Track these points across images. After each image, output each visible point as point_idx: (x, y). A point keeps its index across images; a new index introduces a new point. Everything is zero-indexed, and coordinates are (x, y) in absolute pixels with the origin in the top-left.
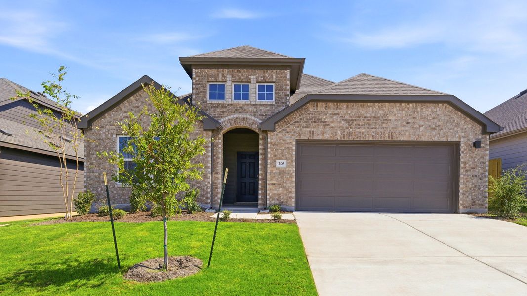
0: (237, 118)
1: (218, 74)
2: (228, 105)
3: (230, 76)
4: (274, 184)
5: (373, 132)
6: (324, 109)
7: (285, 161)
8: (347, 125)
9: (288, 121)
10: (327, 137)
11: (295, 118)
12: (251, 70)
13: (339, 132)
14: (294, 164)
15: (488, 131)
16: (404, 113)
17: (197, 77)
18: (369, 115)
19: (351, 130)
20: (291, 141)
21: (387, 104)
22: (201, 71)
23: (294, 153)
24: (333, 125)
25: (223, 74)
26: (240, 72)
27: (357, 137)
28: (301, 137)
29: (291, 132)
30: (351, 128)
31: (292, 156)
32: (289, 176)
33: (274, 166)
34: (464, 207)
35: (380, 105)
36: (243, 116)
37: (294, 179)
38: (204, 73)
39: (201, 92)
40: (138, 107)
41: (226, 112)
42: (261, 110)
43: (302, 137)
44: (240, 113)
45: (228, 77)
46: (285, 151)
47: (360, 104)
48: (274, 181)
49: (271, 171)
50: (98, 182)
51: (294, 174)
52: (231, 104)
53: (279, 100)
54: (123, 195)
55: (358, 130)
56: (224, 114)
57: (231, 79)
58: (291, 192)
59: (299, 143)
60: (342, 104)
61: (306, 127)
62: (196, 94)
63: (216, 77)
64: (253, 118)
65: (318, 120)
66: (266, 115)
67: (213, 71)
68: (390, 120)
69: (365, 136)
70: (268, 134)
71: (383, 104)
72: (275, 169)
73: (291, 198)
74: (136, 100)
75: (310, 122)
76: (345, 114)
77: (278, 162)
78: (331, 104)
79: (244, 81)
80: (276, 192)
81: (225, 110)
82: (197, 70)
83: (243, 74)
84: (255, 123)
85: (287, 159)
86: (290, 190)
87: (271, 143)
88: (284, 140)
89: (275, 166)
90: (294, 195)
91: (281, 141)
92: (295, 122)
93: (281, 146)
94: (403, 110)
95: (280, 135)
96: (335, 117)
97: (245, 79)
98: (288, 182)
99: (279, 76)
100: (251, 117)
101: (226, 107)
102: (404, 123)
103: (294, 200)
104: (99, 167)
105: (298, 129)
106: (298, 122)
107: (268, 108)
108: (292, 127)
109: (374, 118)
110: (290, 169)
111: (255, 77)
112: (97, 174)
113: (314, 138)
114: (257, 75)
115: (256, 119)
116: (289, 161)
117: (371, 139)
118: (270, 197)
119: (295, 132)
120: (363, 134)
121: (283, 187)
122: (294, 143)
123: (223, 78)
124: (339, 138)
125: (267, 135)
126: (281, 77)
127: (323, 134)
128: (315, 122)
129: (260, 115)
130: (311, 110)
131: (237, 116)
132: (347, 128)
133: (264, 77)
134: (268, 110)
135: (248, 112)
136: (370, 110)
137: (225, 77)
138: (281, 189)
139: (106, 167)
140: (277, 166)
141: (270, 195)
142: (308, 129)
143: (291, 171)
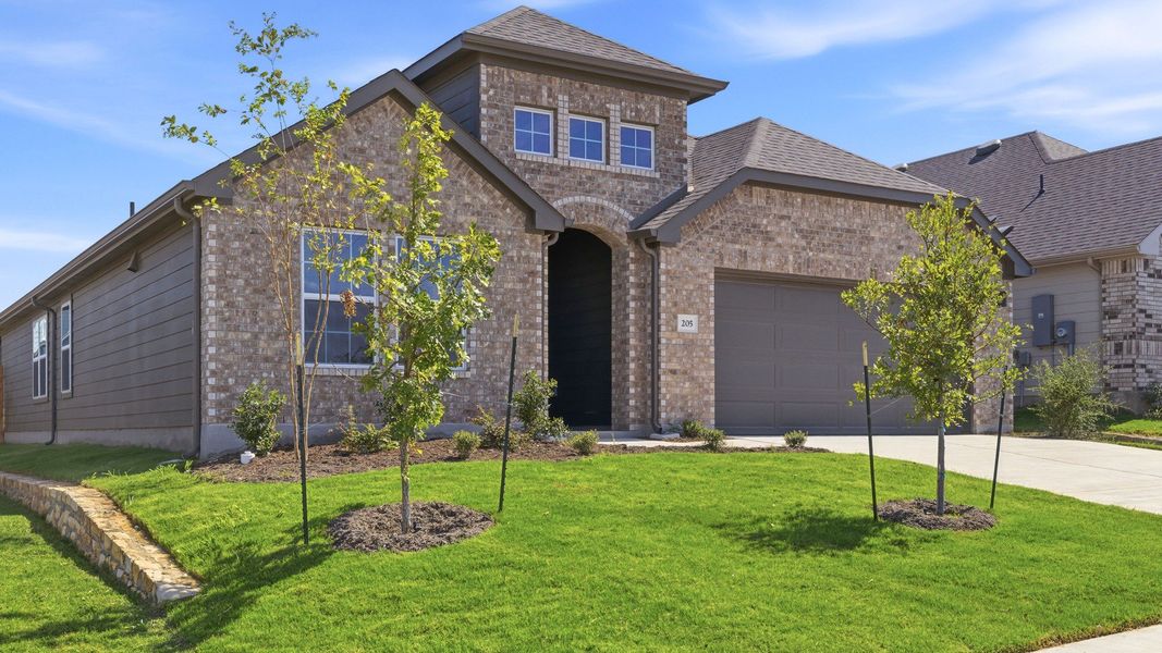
0: (581, 205)
1: (539, 88)
2: (563, 168)
3: (566, 98)
4: (674, 372)
5: (847, 262)
6: (762, 202)
7: (693, 318)
8: (803, 243)
9: (699, 224)
10: (771, 266)
11: (712, 218)
12: (609, 89)
13: (791, 258)
14: (712, 324)
15: (1016, 274)
16: (893, 225)
17: (492, 86)
18: (838, 225)
19: (811, 254)
20: (706, 271)
21: (867, 204)
22: (501, 74)
23: (712, 300)
24: (779, 240)
25: (550, 89)
26: (586, 89)
27: (822, 271)
28: (725, 262)
29: (704, 250)
30: (811, 250)
31: (707, 304)
32: (702, 354)
33: (675, 329)
34: (983, 422)
35: (856, 203)
36: (594, 200)
37: (713, 361)
38: (507, 79)
39: (501, 127)
40: (362, 151)
41: (559, 187)
42: (632, 189)
43: (727, 264)
44: (588, 192)
45: (560, 97)
46: (695, 294)
47: (824, 198)
48: (674, 365)
49: (668, 339)
51: (712, 349)
52: (569, 168)
53: (667, 171)
55: (822, 255)
56: (553, 192)
57: (567, 105)
58: (707, 392)
59: (722, 275)
60: (794, 194)
61: (733, 242)
62: (489, 133)
63: (535, 94)
64: (616, 208)
65: (754, 226)
66: (642, 203)
67: (527, 78)
68: (873, 238)
69: (835, 269)
70: (663, 253)
71: (861, 202)
72: (675, 335)
73: (707, 404)
74: (358, 132)
75: (739, 230)
76: (800, 219)
77: (681, 317)
78: (775, 193)
79: (597, 113)
80: (677, 391)
81: (555, 180)
82: (490, 70)
83: (592, 97)
84: (620, 220)
85: (698, 313)
86: (705, 386)
87: (667, 272)
88: (692, 269)
89: (676, 327)
90: (713, 398)
91: (687, 269)
92: (713, 228)
93: (687, 282)
94: (891, 220)
95: (684, 255)
96: (783, 224)
97: (597, 109)
98: (702, 366)
99: (667, 112)
100: (611, 205)
101: (557, 174)
102: (894, 248)
103: (713, 410)
105: (718, 244)
106: (717, 227)
107: (646, 187)
108: (706, 238)
109: (848, 231)
110: (705, 336)
111: (618, 107)
113: (749, 268)
114: (623, 104)
115: (622, 211)
116: (702, 318)
117: (843, 276)
118: (669, 403)
119: (713, 251)
120: (830, 264)
121: (693, 379)
122: (712, 276)
123: (551, 100)
124: (791, 272)
125: (658, 255)
126: (671, 116)
127: (764, 259)
128: (748, 231)
129: (630, 202)
130: (741, 202)
131: (583, 198)
132: (804, 249)
133: (638, 111)
134: (646, 192)
135: (604, 193)
136: (841, 214)
137: (556, 98)
138: (687, 384)
139: (275, 314)
140: (680, 328)
141: (668, 397)
142: (737, 247)
143: (705, 340)
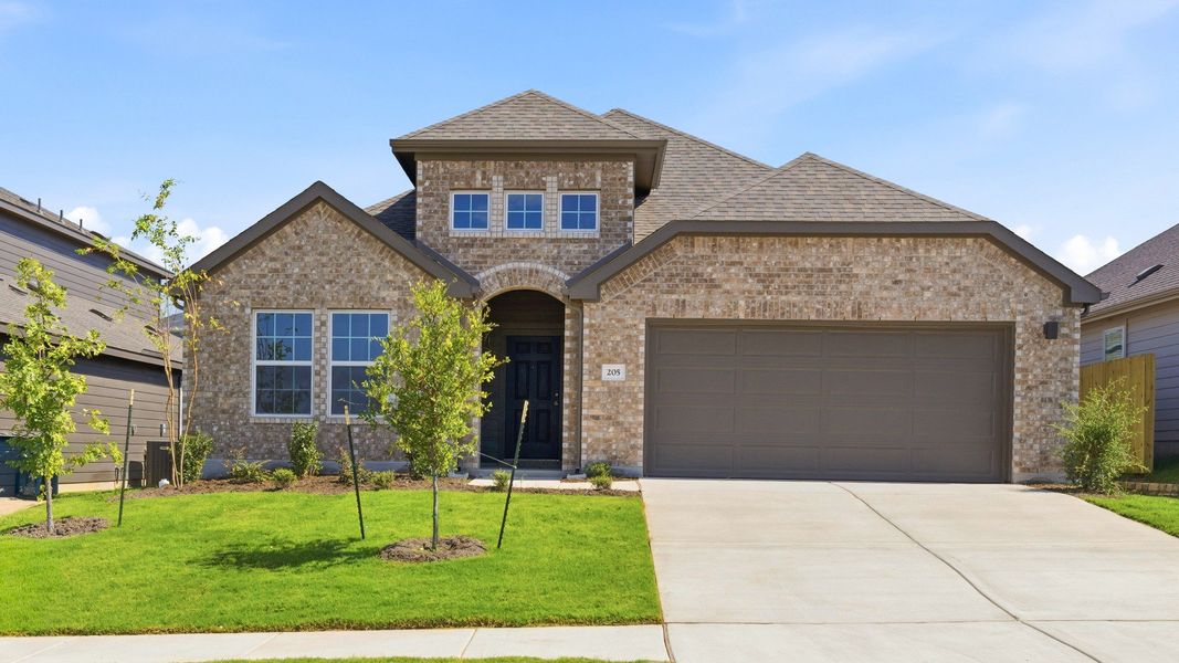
0: (515, 270)
1: (474, 173)
2: (496, 240)
3: (501, 178)
4: (596, 418)
5: (819, 302)
6: (708, 251)
7: (622, 367)
8: (760, 287)
9: (629, 279)
10: (716, 312)
11: (644, 271)
12: (546, 164)
13: (742, 303)
14: (642, 372)
15: (1073, 301)
16: (888, 260)
17: (427, 178)
18: (808, 265)
19: (769, 297)
20: (636, 322)
21: (850, 240)
22: (437, 166)
23: (642, 349)
24: (727, 287)
25: (484, 173)
26: (522, 167)
27: (783, 314)
28: (658, 312)
29: (634, 303)
30: (769, 293)
31: (636, 354)
32: (630, 401)
33: (598, 378)
34: (1024, 470)
35: (834, 241)
36: (528, 265)
37: (641, 407)
38: (441, 170)
39: (436, 212)
40: (300, 248)
41: (492, 257)
42: (568, 251)
43: (660, 314)
44: (522, 259)
45: (494, 178)
46: (622, 345)
47: (789, 239)
48: (597, 411)
49: (590, 387)
50: (212, 411)
51: (641, 396)
52: (503, 239)
53: (610, 230)
54: (266, 440)
55: (784, 298)
56: (486, 262)
57: (501, 184)
58: (634, 435)
59: (653, 326)
60: (748, 240)
61: (669, 292)
62: (424, 218)
63: (469, 181)
64: (550, 270)
65: (696, 275)
66: (580, 263)
67: (462, 166)
68: (857, 276)
69: (801, 311)
70: (585, 307)
71: (841, 240)
72: (599, 384)
73: (634, 447)
74: (296, 233)
75: (677, 281)
76: (755, 263)
77: (606, 368)
78: (723, 240)
79: (531, 187)
80: (600, 435)
81: (488, 251)
82: (426, 165)
83: (528, 173)
84: (556, 280)
85: (625, 362)
86: (633, 431)
87: (591, 326)
88: (619, 321)
89: (600, 377)
90: (640, 442)
91: (613, 322)
92: (645, 281)
93: (614, 333)
94: (885, 253)
95: (610, 309)
96: (733, 270)
97: (533, 183)
98: (629, 412)
99: (610, 176)
100: (546, 268)
101: (490, 246)
102: (888, 283)
103: (641, 453)
104: (215, 378)
105: (651, 296)
106: (650, 280)
107: (585, 247)
108: (636, 291)
109: (821, 270)
110: (633, 384)
111: (555, 178)
112: (210, 395)
113: (687, 317)
114: (560, 174)
115: (557, 272)
116: (631, 367)
117: (813, 317)
118: (590, 446)
119: (644, 303)
120: (794, 306)
121: (618, 424)
122: (642, 327)
123: (485, 182)
124: (742, 316)
125: (582, 308)
126: (615, 179)
127: (707, 307)
128: (688, 281)
129: (566, 263)
130: (679, 253)
131: (516, 264)
132: (760, 293)
133: (576, 178)
134: (585, 252)
135: (539, 257)
136: (812, 255)
137: (490, 179)
138: (611, 429)
140: (605, 377)
141: (589, 440)
142: (674, 297)
143: (634, 388)
